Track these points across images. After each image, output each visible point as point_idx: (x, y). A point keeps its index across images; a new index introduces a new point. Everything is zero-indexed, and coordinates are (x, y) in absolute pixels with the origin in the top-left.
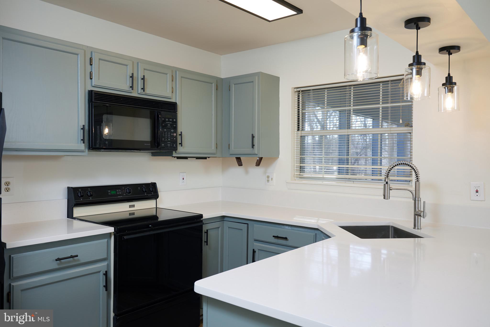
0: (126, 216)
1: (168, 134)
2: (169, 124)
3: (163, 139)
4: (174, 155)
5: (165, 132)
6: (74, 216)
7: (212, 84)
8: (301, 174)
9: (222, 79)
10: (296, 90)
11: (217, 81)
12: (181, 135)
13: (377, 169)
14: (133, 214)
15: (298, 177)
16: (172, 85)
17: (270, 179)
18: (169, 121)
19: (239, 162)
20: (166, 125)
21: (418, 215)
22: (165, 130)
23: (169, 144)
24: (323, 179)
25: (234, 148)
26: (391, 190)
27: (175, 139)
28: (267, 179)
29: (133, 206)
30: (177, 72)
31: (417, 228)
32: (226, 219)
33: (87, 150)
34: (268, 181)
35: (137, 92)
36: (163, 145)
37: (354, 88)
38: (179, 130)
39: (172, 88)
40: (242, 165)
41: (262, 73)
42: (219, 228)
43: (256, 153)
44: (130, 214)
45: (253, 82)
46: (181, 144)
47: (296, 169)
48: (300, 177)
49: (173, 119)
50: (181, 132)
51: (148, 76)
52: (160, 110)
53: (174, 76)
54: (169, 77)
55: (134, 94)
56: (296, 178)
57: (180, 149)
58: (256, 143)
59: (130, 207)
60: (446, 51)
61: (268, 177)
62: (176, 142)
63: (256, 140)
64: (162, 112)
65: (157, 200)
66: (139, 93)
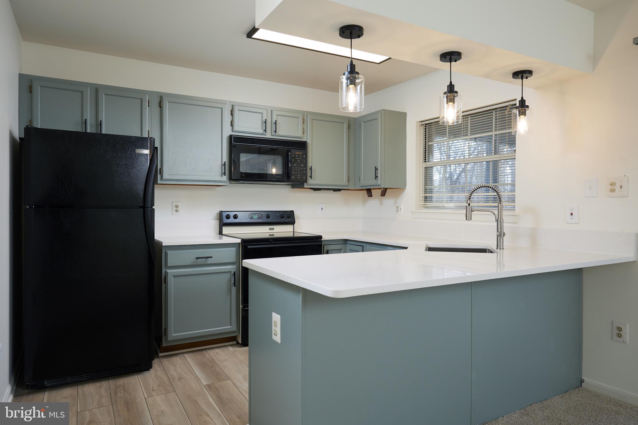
0: (267, 236)
1: (298, 169)
2: (299, 159)
3: (293, 172)
4: (306, 186)
5: (295, 167)
6: (223, 233)
7: (344, 123)
8: (426, 204)
9: (355, 118)
10: (420, 124)
11: (349, 121)
12: (311, 169)
13: (489, 196)
14: (273, 235)
15: (423, 207)
16: (303, 126)
17: (399, 209)
18: (299, 157)
19: (369, 192)
20: (296, 160)
21: (500, 235)
22: (295, 165)
23: (299, 176)
24: (444, 208)
25: (363, 181)
26: (473, 211)
27: (304, 172)
28: (397, 209)
29: (273, 229)
30: (308, 115)
31: (499, 248)
32: (348, 242)
33: (229, 182)
34: (397, 211)
35: (270, 134)
36: (293, 177)
37: (471, 117)
38: (309, 165)
39: (303, 129)
40: (372, 196)
41: (385, 110)
42: (341, 249)
43: (379, 183)
44: (270, 235)
45: (376, 119)
46: (311, 177)
47: (422, 199)
48: (425, 207)
49: (302, 155)
50: (311, 167)
51: (280, 120)
52: (290, 148)
53: (305, 118)
54: (300, 120)
55: (268, 136)
56: (421, 208)
57: (310, 181)
58: (379, 175)
59: (270, 230)
60: (516, 76)
61: (397, 207)
62: (306, 174)
63: (379, 171)
64: (292, 150)
65: (294, 225)
66: (272, 135)
